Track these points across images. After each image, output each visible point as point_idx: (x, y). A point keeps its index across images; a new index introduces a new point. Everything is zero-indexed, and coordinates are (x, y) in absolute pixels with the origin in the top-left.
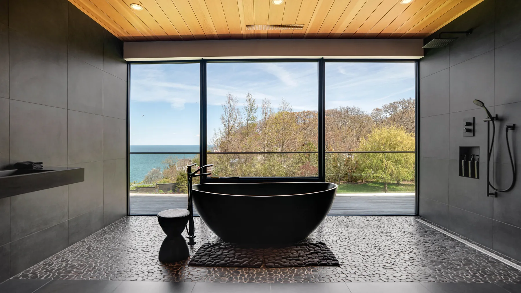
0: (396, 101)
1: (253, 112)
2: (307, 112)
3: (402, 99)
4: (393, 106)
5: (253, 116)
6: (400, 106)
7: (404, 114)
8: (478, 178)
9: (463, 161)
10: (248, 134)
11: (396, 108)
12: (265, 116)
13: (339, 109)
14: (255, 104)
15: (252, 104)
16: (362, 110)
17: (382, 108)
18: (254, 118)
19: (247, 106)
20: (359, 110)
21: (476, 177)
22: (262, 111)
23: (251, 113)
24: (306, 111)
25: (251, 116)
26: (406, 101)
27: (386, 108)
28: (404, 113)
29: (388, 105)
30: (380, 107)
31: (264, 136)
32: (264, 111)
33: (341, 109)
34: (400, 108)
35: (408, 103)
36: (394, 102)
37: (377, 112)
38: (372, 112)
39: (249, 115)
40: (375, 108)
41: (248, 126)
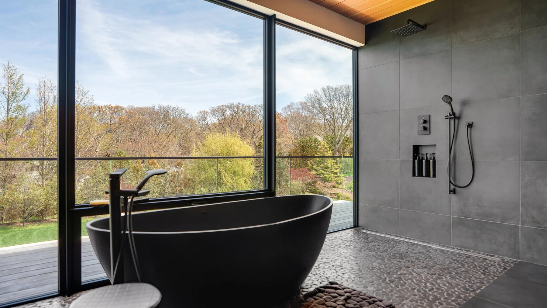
0: (224, 104)
1: (18, 98)
2: (115, 108)
3: (231, 102)
4: (221, 110)
5: (21, 104)
6: (228, 110)
7: (232, 121)
8: (434, 176)
9: (416, 160)
10: (7, 135)
11: (224, 113)
12: (43, 107)
13: (157, 108)
14: (22, 84)
15: (17, 84)
16: (186, 112)
17: (210, 111)
18: (20, 108)
19: (5, 86)
20: (183, 112)
21: (432, 175)
22: (37, 98)
23: (14, 100)
24: (114, 105)
25: (14, 105)
26: (235, 105)
27: (214, 111)
28: (232, 119)
29: (216, 108)
30: (207, 110)
31: (42, 140)
32: (43, 98)
33: (160, 108)
34: (228, 113)
35: (237, 107)
36: (223, 105)
37: (203, 115)
38: (198, 114)
39: (10, 102)
40: (202, 110)
41: (8, 121)
